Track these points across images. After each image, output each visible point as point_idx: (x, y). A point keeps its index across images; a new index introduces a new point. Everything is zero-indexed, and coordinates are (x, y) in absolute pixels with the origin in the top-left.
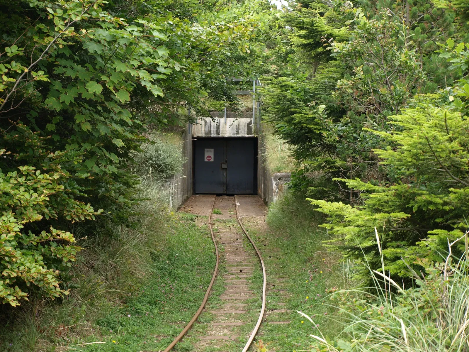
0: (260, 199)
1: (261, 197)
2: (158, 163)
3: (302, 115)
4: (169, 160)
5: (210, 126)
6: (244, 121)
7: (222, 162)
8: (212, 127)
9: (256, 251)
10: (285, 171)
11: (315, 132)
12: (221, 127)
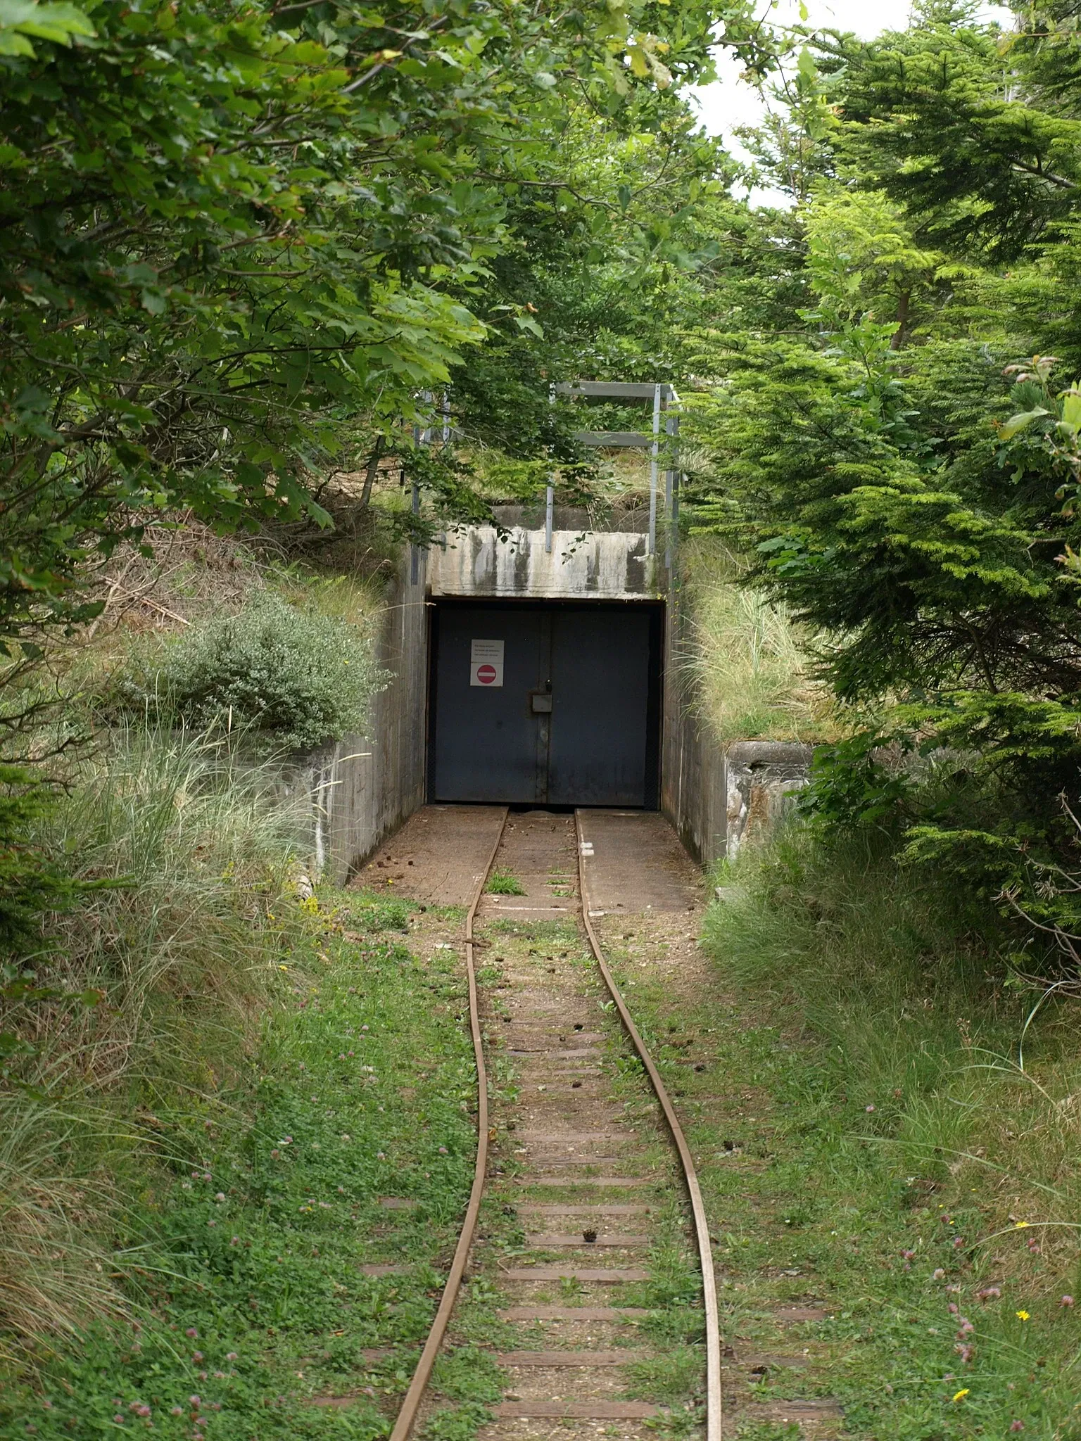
0: (668, 828)
1: (671, 820)
2: (270, 690)
3: (891, 490)
4: (316, 680)
5: (491, 556)
6: (617, 543)
7: (536, 689)
8: (500, 563)
9: (661, 1106)
10: (780, 733)
11: (949, 573)
12: (532, 562)
